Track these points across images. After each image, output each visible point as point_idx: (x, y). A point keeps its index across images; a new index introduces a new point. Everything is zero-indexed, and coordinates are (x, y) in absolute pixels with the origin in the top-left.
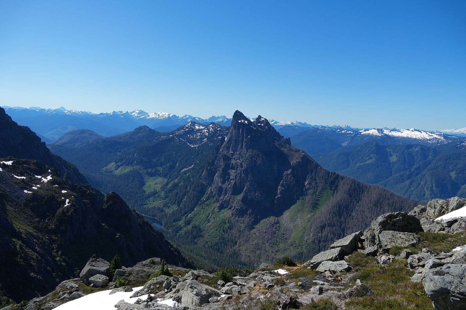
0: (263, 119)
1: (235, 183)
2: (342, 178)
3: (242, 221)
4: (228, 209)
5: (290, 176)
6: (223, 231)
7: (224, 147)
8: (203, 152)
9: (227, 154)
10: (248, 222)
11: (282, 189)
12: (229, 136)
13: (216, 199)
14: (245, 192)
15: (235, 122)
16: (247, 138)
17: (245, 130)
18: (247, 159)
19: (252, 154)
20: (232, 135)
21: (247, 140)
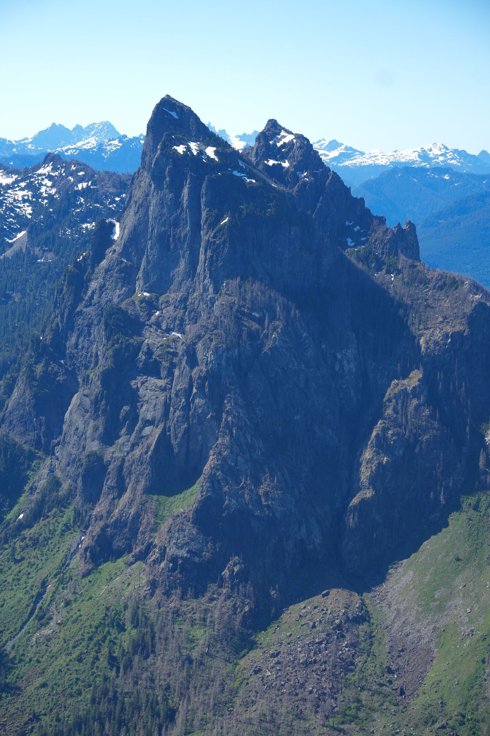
0: (288, 138)
1: (164, 438)
3: (197, 616)
4: (132, 559)
5: (415, 402)
6: (112, 661)
7: (107, 271)
8: (9, 297)
9: (123, 306)
10: (226, 617)
11: (380, 464)
12: (131, 218)
13: (78, 514)
14: (212, 479)
15: (159, 152)
16: (218, 227)
17: (203, 191)
18: (217, 323)
19: (241, 303)
20: (146, 214)
21: (215, 237)
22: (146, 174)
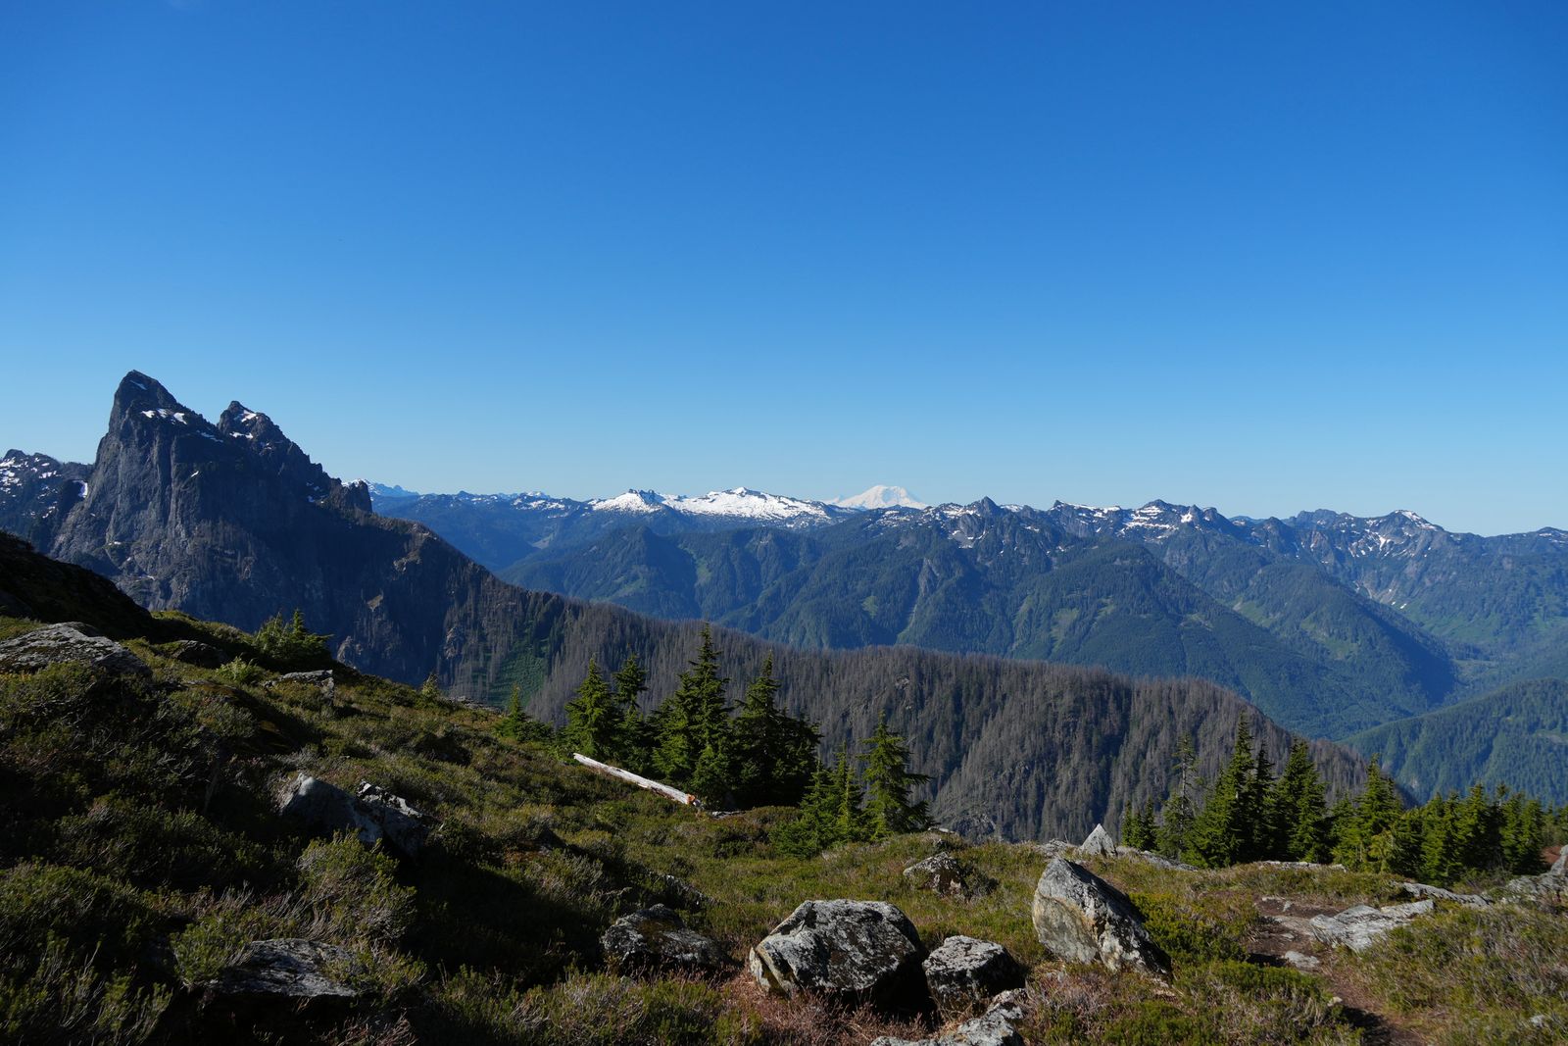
0: (251, 416)
2: (577, 610)
5: (378, 619)
7: (75, 526)
9: (93, 554)
12: (99, 477)
15: (127, 416)
16: (188, 480)
17: (173, 448)
18: (191, 561)
19: (214, 543)
20: (115, 472)
21: (186, 487)
22: (114, 438)
